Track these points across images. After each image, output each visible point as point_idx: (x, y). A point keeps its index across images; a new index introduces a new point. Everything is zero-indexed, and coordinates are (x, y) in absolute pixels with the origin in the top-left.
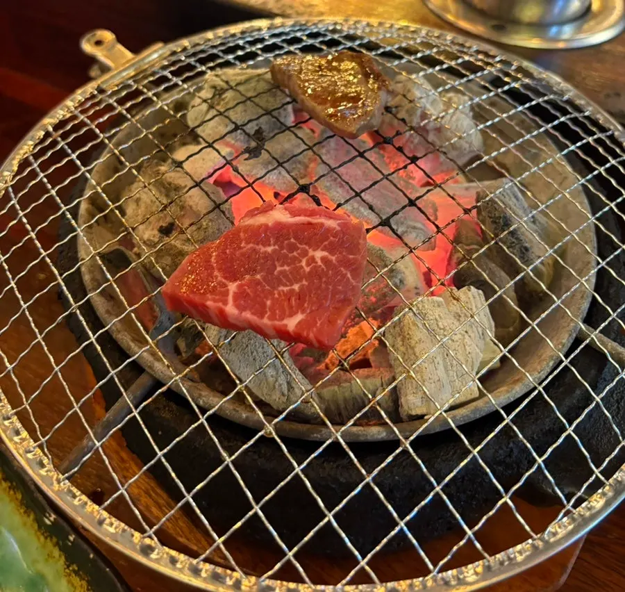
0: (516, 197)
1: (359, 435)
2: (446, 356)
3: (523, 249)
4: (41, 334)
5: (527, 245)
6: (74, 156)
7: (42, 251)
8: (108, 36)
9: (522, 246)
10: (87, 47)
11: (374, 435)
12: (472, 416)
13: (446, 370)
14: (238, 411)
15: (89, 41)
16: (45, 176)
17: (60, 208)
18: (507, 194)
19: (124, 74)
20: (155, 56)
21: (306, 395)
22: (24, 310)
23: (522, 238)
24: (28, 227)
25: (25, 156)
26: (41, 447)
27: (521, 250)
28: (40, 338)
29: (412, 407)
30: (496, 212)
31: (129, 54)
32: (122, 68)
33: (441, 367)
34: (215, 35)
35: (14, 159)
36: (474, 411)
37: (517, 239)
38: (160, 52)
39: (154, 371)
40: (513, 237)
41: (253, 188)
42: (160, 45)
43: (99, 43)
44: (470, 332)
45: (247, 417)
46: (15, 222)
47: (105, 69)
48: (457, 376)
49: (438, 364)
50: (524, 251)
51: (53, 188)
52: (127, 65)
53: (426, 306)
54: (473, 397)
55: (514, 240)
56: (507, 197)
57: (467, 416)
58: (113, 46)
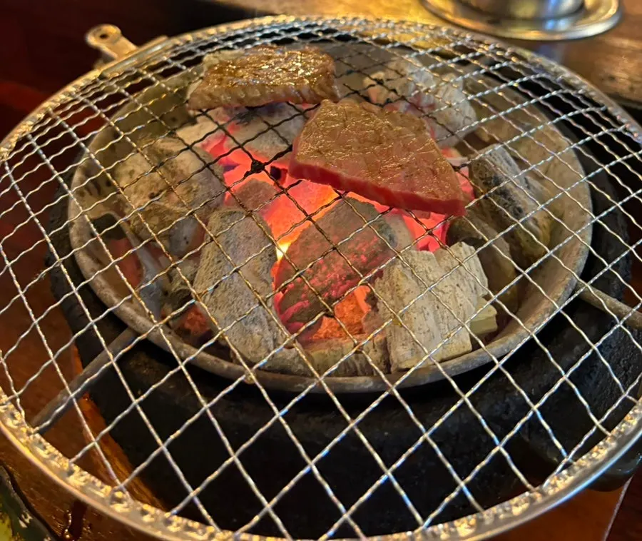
0: (508, 162)
1: (345, 385)
2: (436, 308)
3: (516, 210)
4: (22, 290)
5: (520, 206)
6: (71, 130)
7: (31, 212)
8: (113, 30)
9: (515, 207)
10: (92, 40)
11: (360, 384)
12: (464, 366)
13: (437, 323)
14: (219, 362)
15: (94, 35)
16: (41, 149)
17: (53, 174)
18: (499, 157)
19: (127, 63)
20: (159, 48)
21: (288, 339)
22: (8, 268)
23: (514, 199)
24: (20, 193)
25: (24, 135)
26: (13, 401)
27: (514, 211)
28: (21, 293)
29: (401, 359)
30: (487, 173)
31: (132, 47)
32: (125, 58)
33: (431, 317)
34: (217, 31)
35: (12, 137)
36: (466, 362)
37: (509, 199)
38: (164, 45)
39: (135, 324)
40: (505, 198)
41: (244, 149)
42: (163, 38)
43: (104, 36)
44: (462, 286)
45: (229, 368)
46: (7, 190)
47: (108, 59)
48: (448, 328)
49: (428, 314)
50: (518, 212)
51: (48, 157)
52: (130, 56)
53: (416, 260)
54: (465, 350)
55: (506, 201)
56: (498, 159)
57: (458, 366)
58: (117, 40)
